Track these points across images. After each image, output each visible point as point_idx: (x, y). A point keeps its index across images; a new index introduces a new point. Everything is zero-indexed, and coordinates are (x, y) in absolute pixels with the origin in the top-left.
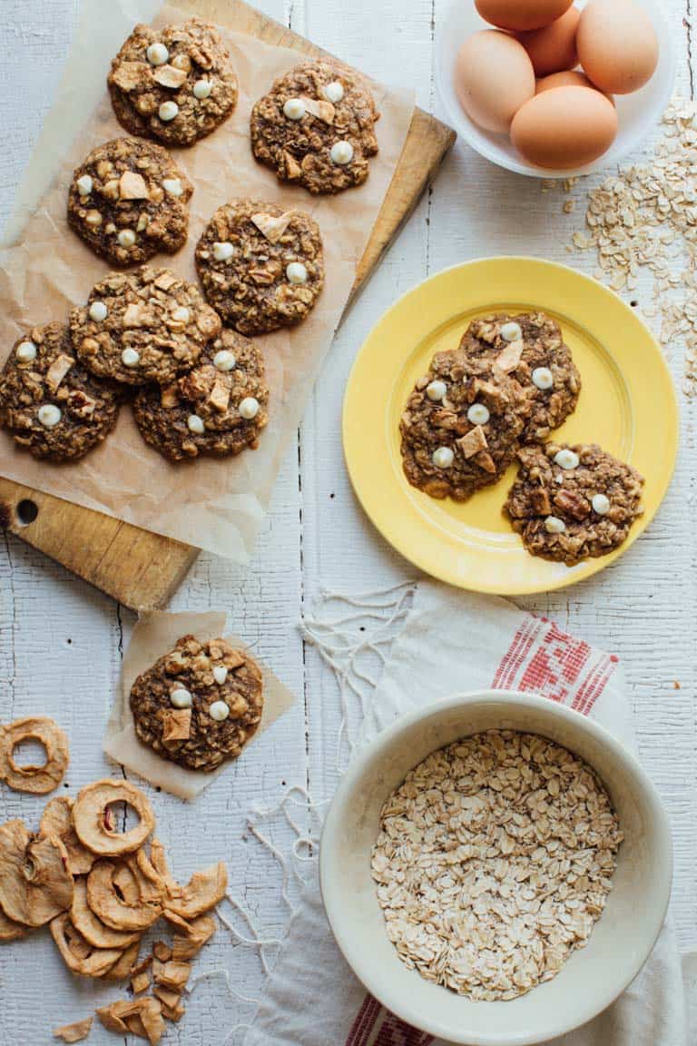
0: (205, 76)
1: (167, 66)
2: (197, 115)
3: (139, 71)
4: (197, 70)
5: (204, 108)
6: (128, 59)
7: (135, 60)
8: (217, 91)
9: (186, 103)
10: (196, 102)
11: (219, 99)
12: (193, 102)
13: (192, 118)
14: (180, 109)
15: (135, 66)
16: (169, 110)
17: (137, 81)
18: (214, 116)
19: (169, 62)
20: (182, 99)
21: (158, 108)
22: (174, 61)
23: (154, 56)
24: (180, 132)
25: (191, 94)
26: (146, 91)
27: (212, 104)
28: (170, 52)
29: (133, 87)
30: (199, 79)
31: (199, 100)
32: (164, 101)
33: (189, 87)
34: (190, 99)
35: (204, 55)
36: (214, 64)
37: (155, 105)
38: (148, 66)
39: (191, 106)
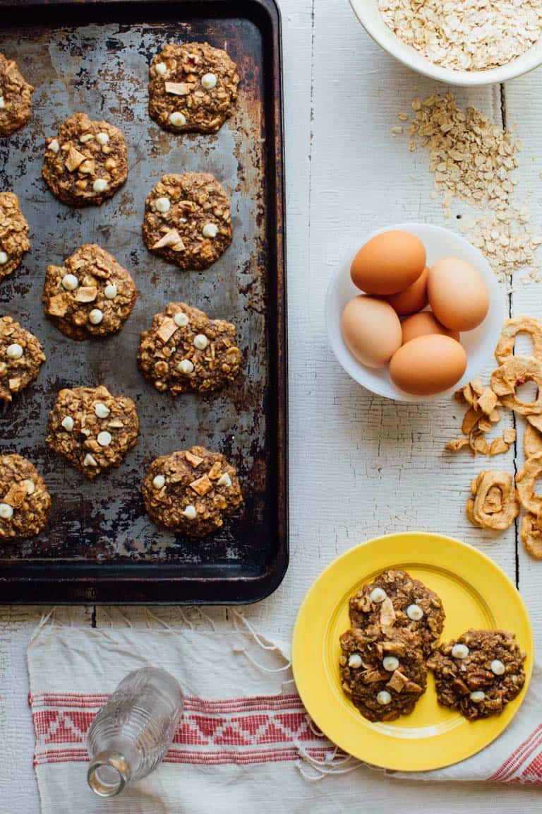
0: (108, 282)
1: (81, 288)
2: (115, 310)
3: (63, 299)
4: (101, 281)
5: (118, 303)
6: (52, 295)
7: (58, 293)
8: (120, 288)
9: (105, 306)
10: (110, 302)
11: (124, 293)
12: (109, 303)
13: (113, 313)
14: (103, 312)
15: (59, 298)
16: (97, 316)
17: (66, 307)
18: (126, 305)
19: (80, 284)
20: (101, 304)
21: (88, 318)
22: (84, 282)
23: (67, 284)
24: (110, 326)
25: (106, 298)
26: (75, 311)
27: (121, 299)
28: (78, 278)
29: (65, 312)
30: (105, 286)
31: (112, 300)
32: (90, 311)
33: (102, 295)
34: (106, 302)
35: (101, 269)
36: (110, 272)
37: (85, 317)
38: (68, 294)
39: (109, 307)
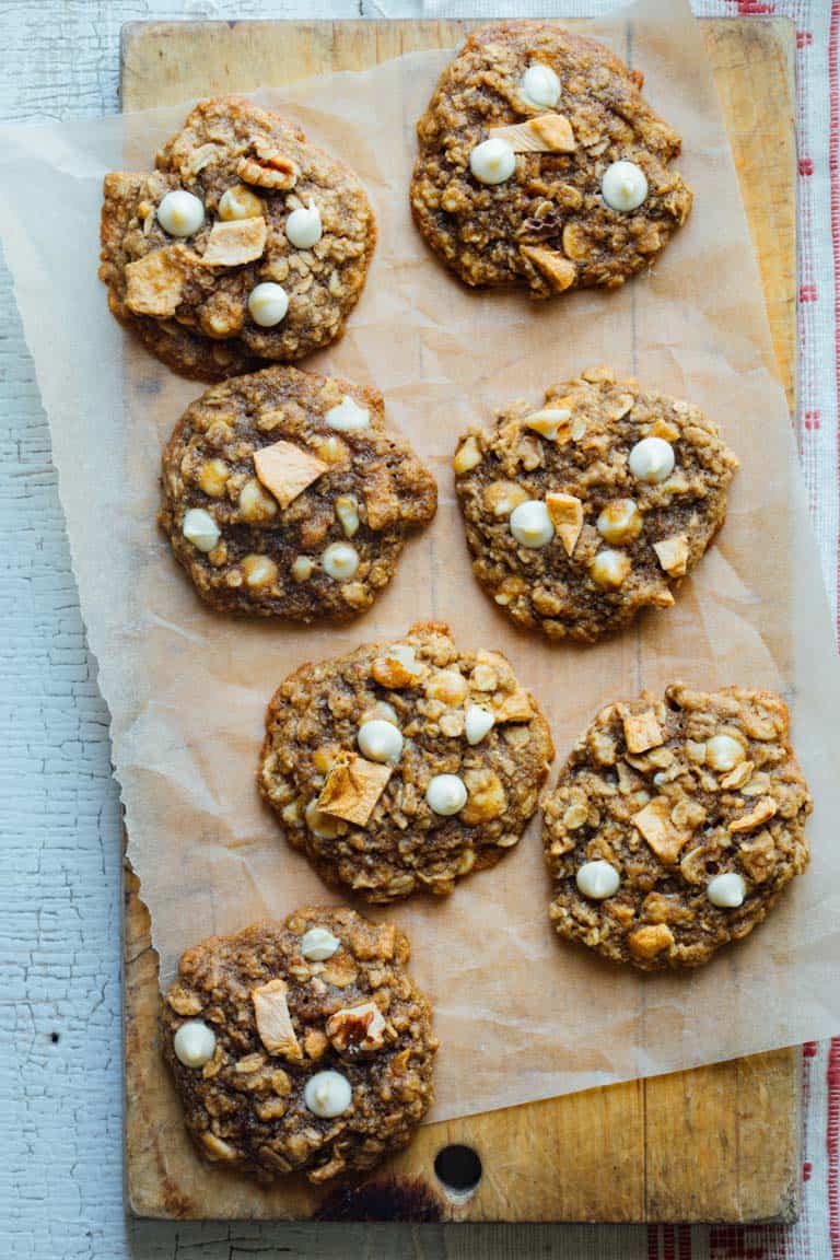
0: (292, 201)
1: (218, 227)
2: (322, 279)
3: (168, 264)
4: (272, 199)
5: (328, 259)
6: (131, 256)
7: (149, 250)
8: (332, 216)
9: (293, 270)
10: (307, 257)
11: (343, 226)
12: (302, 262)
13: (318, 289)
14: (289, 289)
15: (155, 261)
16: (271, 301)
17: (177, 286)
18: (352, 260)
19: (212, 215)
20: (279, 267)
21: (247, 311)
22: (222, 208)
23: (176, 220)
24: (311, 328)
25: (292, 248)
26: (205, 295)
27: (337, 244)
28: (203, 197)
29: (177, 300)
30: (286, 212)
31: (311, 250)
32: (250, 291)
33: (281, 241)
34: (294, 260)
35: (270, 165)
36: (296, 171)
37: (237, 308)
38: (181, 246)
39: (304, 270)
